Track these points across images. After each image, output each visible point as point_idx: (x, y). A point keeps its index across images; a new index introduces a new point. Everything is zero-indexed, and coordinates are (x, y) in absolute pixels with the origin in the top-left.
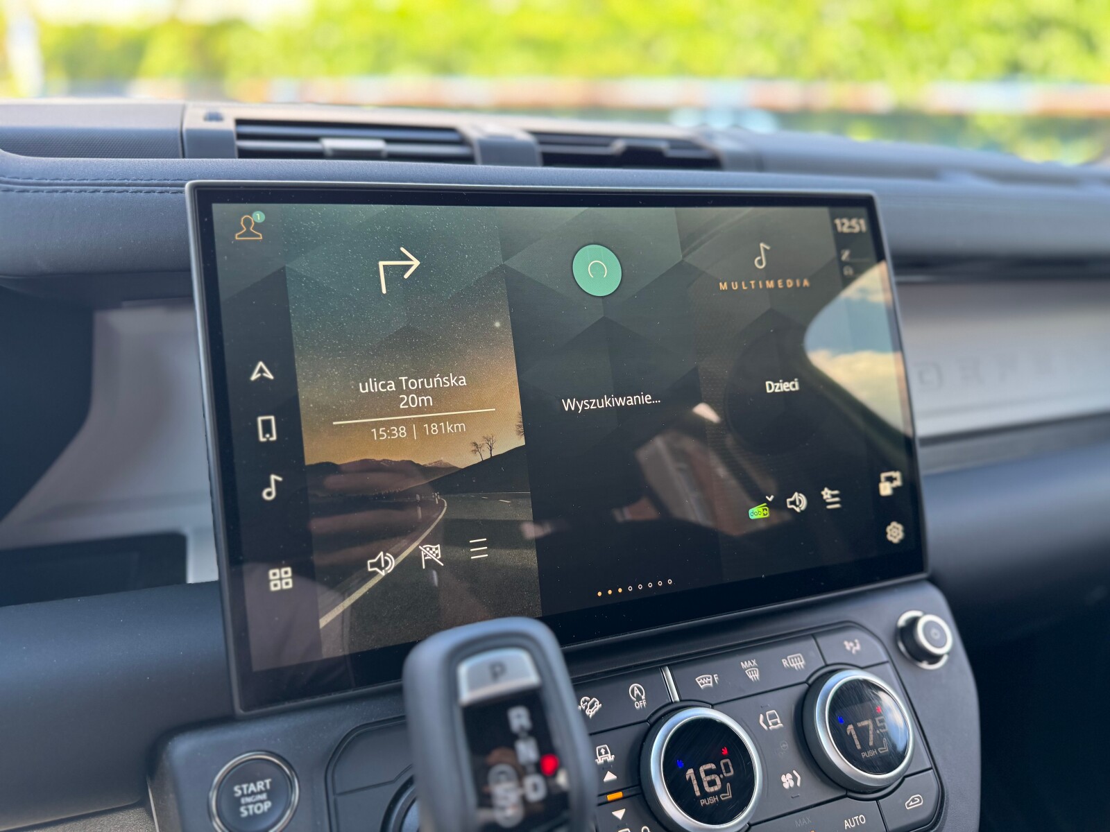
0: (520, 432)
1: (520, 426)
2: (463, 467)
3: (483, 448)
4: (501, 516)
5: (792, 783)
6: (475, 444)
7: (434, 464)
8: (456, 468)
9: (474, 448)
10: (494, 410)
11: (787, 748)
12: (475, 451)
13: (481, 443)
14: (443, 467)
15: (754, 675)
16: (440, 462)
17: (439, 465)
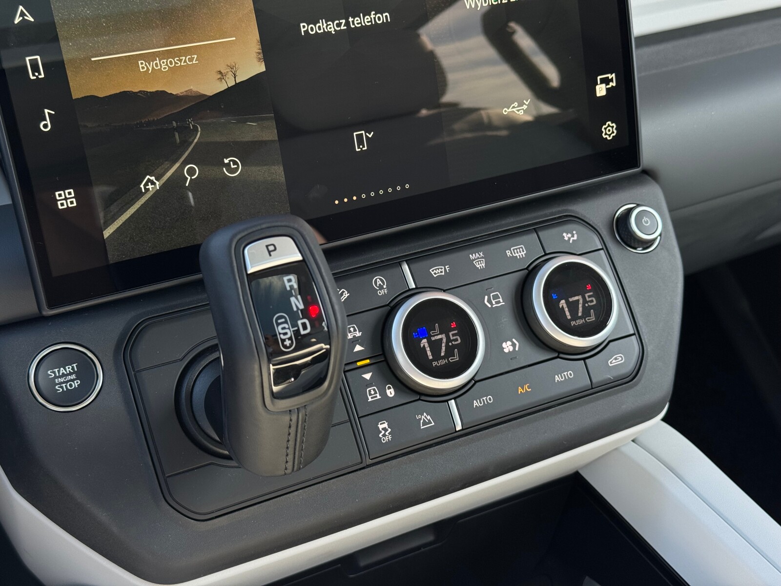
0: (260, 59)
1: (259, 53)
2: (211, 95)
3: (227, 76)
4: (248, 138)
5: (511, 349)
6: (220, 72)
7: (185, 93)
8: (204, 95)
9: (219, 76)
10: (234, 39)
11: (508, 322)
12: (220, 79)
13: (225, 71)
14: (194, 95)
15: (481, 265)
16: (190, 90)
17: (190, 94)
